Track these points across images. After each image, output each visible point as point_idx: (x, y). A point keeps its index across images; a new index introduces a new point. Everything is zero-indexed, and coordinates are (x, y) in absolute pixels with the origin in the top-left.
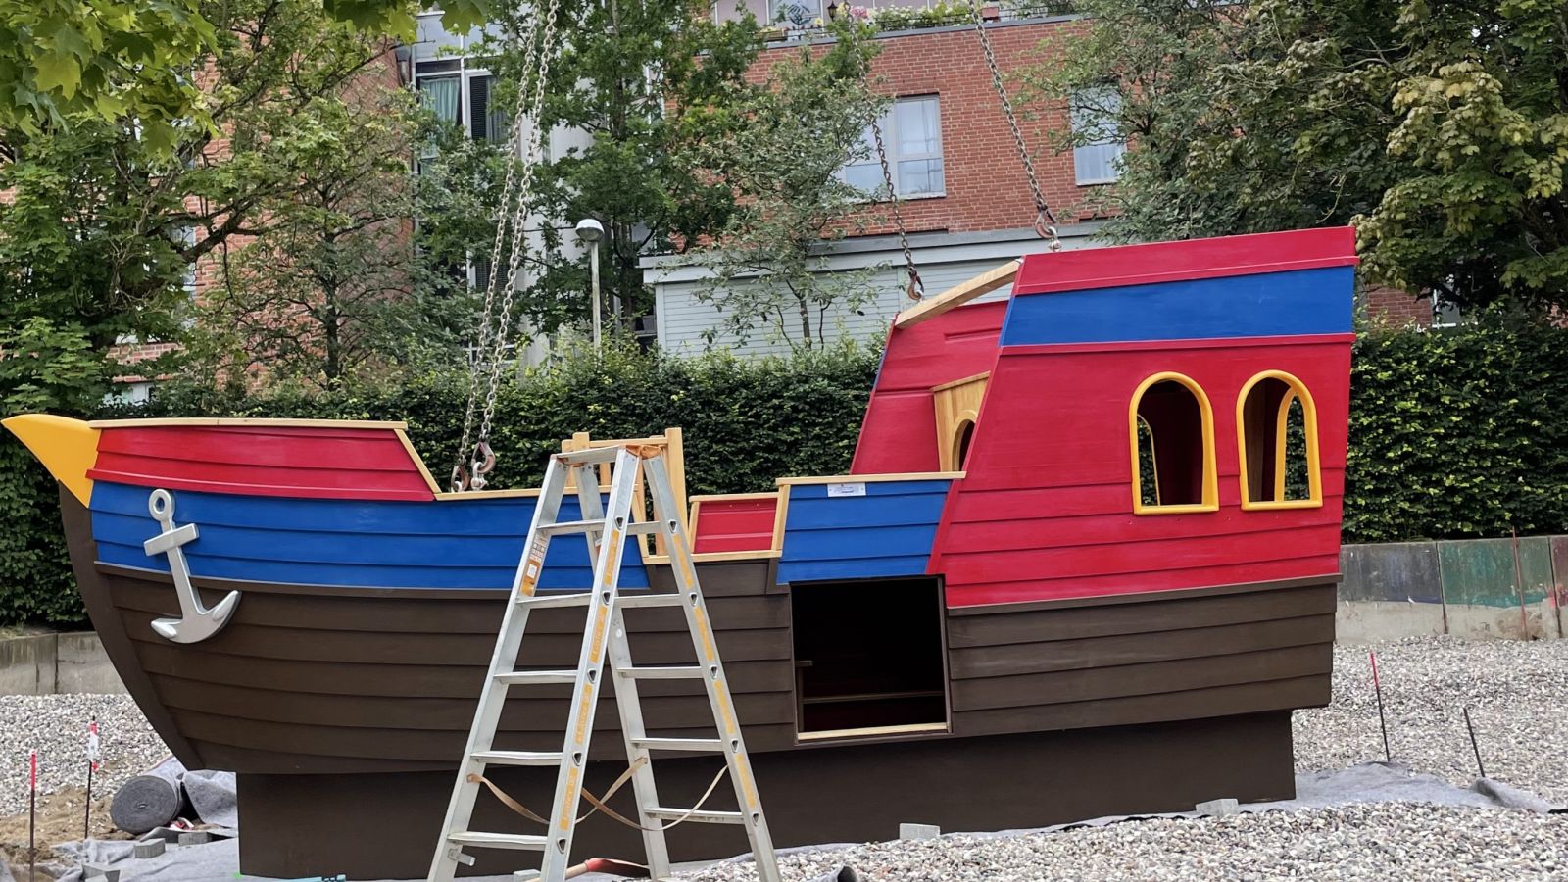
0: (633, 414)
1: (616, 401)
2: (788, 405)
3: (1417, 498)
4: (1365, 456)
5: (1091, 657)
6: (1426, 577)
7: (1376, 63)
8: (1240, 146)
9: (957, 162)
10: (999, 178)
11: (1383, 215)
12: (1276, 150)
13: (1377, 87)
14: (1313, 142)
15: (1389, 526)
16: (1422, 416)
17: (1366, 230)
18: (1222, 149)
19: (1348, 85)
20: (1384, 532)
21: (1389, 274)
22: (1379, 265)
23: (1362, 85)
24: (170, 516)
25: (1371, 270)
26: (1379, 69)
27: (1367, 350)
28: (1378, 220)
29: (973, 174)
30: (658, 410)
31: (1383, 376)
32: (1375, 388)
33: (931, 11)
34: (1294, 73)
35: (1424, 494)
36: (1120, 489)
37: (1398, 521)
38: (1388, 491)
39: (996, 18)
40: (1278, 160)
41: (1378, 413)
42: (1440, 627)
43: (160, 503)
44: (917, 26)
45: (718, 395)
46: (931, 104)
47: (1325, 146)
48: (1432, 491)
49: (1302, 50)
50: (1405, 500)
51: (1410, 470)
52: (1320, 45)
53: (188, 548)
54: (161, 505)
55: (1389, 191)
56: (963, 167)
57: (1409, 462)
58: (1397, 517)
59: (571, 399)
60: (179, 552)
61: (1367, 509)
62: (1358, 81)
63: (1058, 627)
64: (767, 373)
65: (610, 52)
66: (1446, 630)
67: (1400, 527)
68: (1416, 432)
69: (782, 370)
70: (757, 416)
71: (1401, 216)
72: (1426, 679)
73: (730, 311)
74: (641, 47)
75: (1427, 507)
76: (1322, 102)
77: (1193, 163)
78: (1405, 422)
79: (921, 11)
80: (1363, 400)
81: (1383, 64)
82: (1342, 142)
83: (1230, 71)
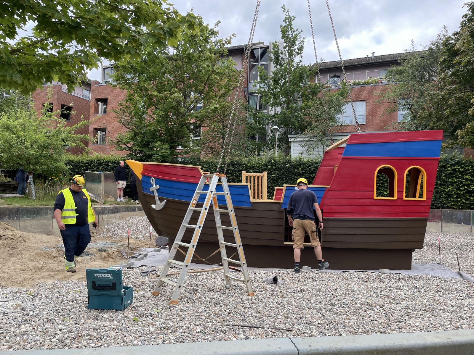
0: (278, 169)
1: (275, 166)
2: (312, 169)
3: (467, 200)
4: (454, 189)
5: (359, 232)
6: (467, 219)
7: (468, 92)
8: (431, 112)
9: (369, 116)
10: (379, 120)
11: (466, 130)
12: (441, 113)
13: (467, 98)
14: (450, 111)
15: (459, 206)
16: (471, 180)
17: (461, 134)
18: (426, 113)
19: (460, 97)
20: (458, 207)
21: (466, 145)
22: (464, 142)
23: (463, 97)
24: (154, 183)
25: (462, 144)
26: (469, 93)
27: (458, 163)
28: (464, 131)
29: (373, 119)
30: (283, 168)
31: (461, 170)
32: (459, 172)
33: (366, 81)
34: (445, 94)
35: (469, 199)
36: (371, 193)
37: (461, 205)
38: (460, 197)
39: (382, 83)
40: (441, 116)
41: (459, 179)
42: (470, 231)
43: (153, 180)
44: (362, 84)
45: (297, 166)
46: (364, 103)
47: (453, 112)
48: (471, 198)
49: (448, 88)
50: (464, 200)
51: (466, 193)
52: (453, 87)
53: (157, 190)
54: (153, 181)
55: (468, 124)
56: (370, 117)
57: (466, 191)
58: (462, 204)
59: (265, 165)
60: (156, 191)
61: (454, 201)
62: (462, 96)
63: (351, 224)
64: (309, 161)
65: (287, 90)
66: (471, 232)
67: (462, 206)
68: (469, 184)
69: (312, 161)
70: (305, 171)
71: (470, 130)
72: (460, 243)
73: (306, 148)
74: (294, 89)
75: (470, 202)
76: (452, 101)
77: (418, 116)
78: (466, 181)
79: (364, 81)
80: (456, 175)
81: (470, 92)
82: (457, 111)
83: (430, 94)
